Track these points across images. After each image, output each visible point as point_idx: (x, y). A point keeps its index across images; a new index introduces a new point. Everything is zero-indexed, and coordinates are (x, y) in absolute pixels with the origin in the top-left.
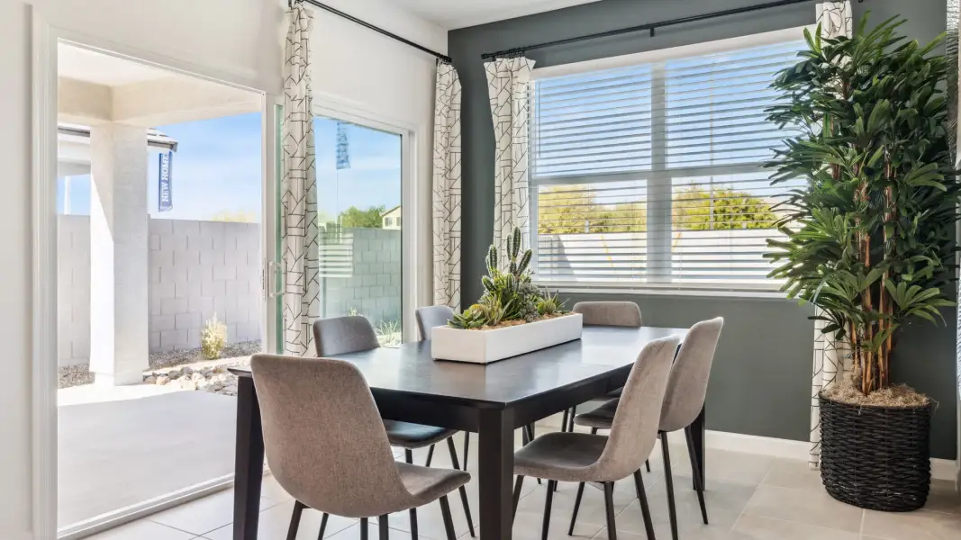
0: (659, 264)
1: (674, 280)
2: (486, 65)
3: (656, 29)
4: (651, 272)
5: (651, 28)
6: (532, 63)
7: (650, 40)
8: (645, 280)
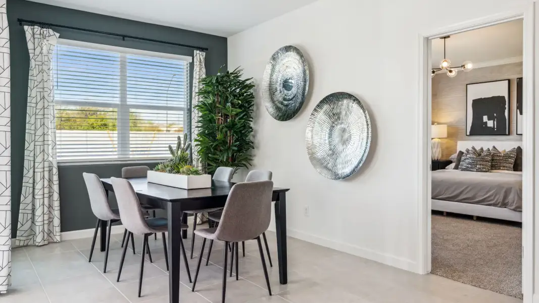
0: (125, 149)
1: (131, 156)
2: (26, 27)
3: (125, 38)
4: (120, 152)
5: (124, 37)
6: (58, 35)
7: (122, 42)
8: (116, 157)
